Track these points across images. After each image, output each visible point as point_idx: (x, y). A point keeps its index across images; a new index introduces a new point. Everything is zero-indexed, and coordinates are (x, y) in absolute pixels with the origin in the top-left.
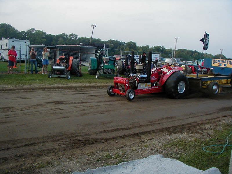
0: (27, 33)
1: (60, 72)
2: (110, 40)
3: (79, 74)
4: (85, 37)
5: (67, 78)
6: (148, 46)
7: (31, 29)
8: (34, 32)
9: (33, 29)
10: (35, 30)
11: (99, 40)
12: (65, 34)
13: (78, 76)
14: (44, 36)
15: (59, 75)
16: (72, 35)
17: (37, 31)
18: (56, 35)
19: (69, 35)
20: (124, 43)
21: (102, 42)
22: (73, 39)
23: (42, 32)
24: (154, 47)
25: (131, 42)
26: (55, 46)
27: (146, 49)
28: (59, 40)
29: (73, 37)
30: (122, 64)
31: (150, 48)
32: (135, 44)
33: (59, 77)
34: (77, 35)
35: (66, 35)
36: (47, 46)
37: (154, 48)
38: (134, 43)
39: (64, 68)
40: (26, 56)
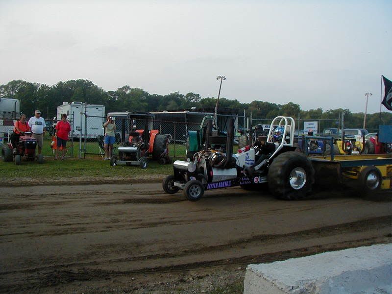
0: (116, 93)
1: (131, 155)
2: (255, 101)
3: (164, 160)
4: (213, 98)
5: (141, 166)
6: (320, 110)
7: (124, 88)
8: (128, 92)
9: (127, 88)
10: (130, 89)
11: (235, 102)
12: (179, 94)
13: (163, 162)
14: (144, 98)
15: (127, 161)
16: (191, 95)
17: (133, 89)
18: (164, 96)
19: (185, 95)
20: (279, 105)
21: (241, 105)
22: (192, 101)
23: (142, 91)
24: (331, 111)
25: (291, 103)
26: (146, 113)
27: (316, 115)
28: (169, 104)
29: (192, 99)
30: (245, 142)
31: (323, 112)
32: (297, 107)
33: (129, 165)
34: (198, 95)
35: (181, 96)
36: (133, 113)
37: (330, 113)
38: (295, 105)
39: (136, 149)
40: (80, 130)
